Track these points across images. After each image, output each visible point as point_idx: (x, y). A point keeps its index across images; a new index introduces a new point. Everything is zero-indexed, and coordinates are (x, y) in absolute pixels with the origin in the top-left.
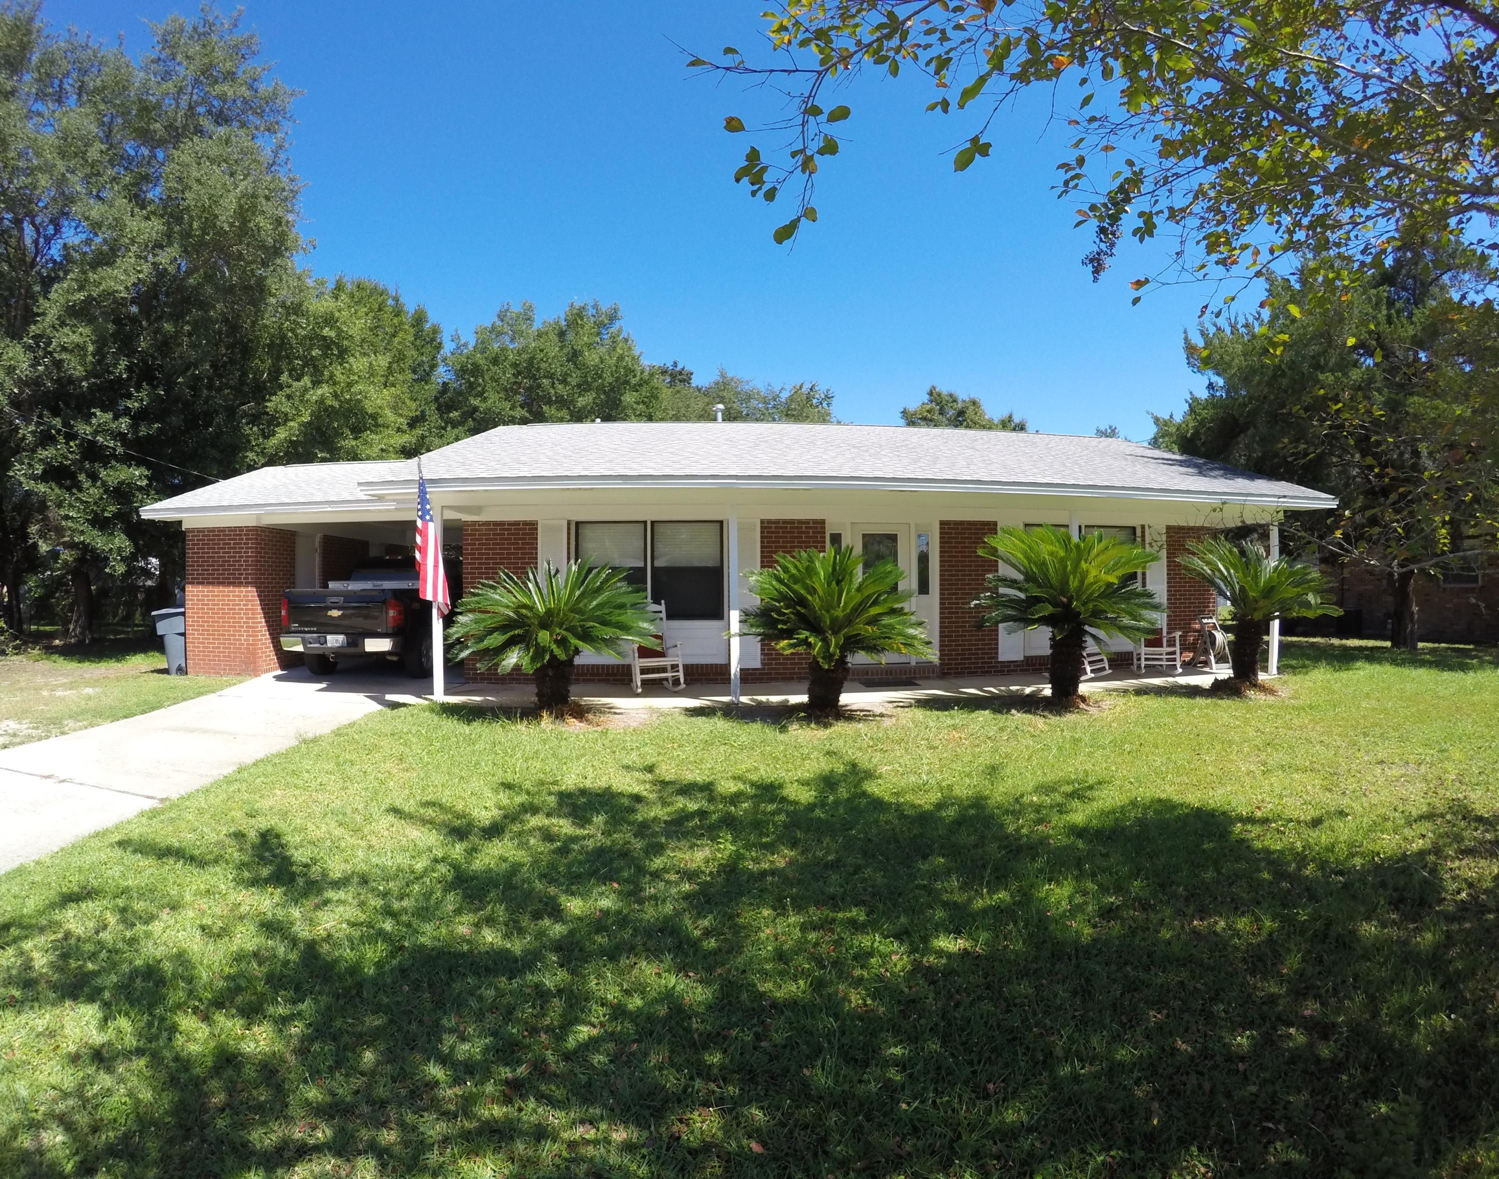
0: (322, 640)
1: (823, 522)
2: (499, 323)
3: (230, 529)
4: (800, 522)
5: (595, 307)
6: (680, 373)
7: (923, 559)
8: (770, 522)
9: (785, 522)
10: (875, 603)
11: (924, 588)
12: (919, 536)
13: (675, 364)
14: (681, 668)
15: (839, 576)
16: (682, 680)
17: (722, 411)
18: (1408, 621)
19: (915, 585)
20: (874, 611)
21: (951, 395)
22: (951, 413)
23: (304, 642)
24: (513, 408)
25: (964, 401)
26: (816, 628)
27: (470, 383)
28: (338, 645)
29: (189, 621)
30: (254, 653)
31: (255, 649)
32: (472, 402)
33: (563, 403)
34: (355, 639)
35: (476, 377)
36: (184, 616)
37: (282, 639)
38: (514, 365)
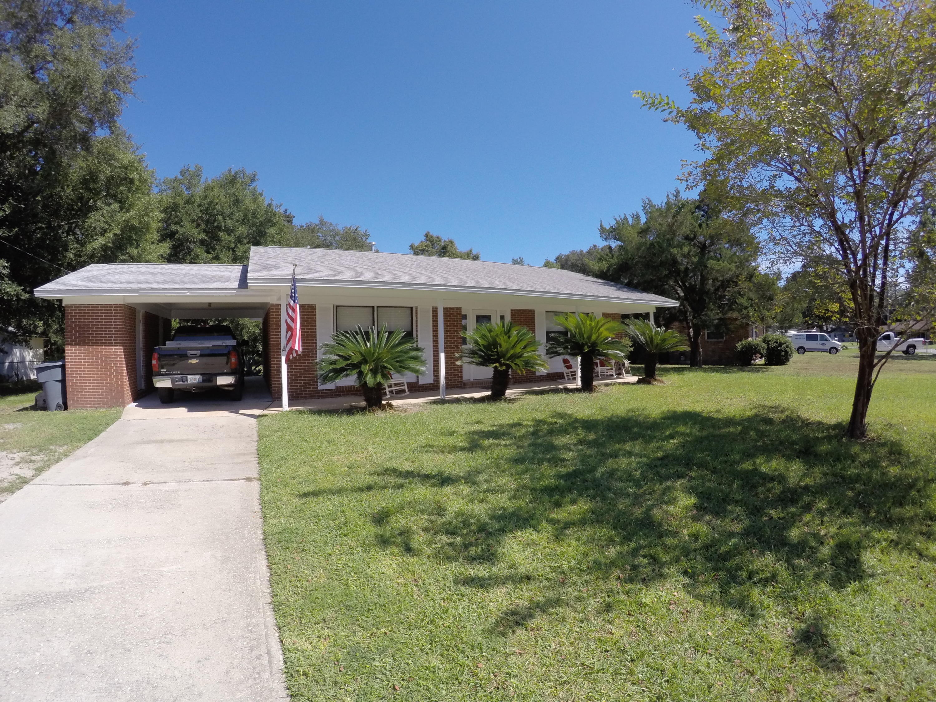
0: (184, 379)
1: (460, 309)
2: (180, 177)
3: (102, 306)
4: (450, 308)
5: (243, 172)
6: (288, 217)
12: (501, 316)
13: (285, 211)
14: (406, 384)
16: (407, 390)
21: (438, 238)
22: (437, 247)
23: (173, 381)
25: (445, 241)
27: (171, 215)
28: (195, 382)
29: (68, 371)
30: (122, 391)
31: (123, 388)
32: (173, 227)
33: (229, 231)
34: (209, 377)
35: (176, 211)
36: (63, 367)
37: (155, 380)
38: (199, 206)
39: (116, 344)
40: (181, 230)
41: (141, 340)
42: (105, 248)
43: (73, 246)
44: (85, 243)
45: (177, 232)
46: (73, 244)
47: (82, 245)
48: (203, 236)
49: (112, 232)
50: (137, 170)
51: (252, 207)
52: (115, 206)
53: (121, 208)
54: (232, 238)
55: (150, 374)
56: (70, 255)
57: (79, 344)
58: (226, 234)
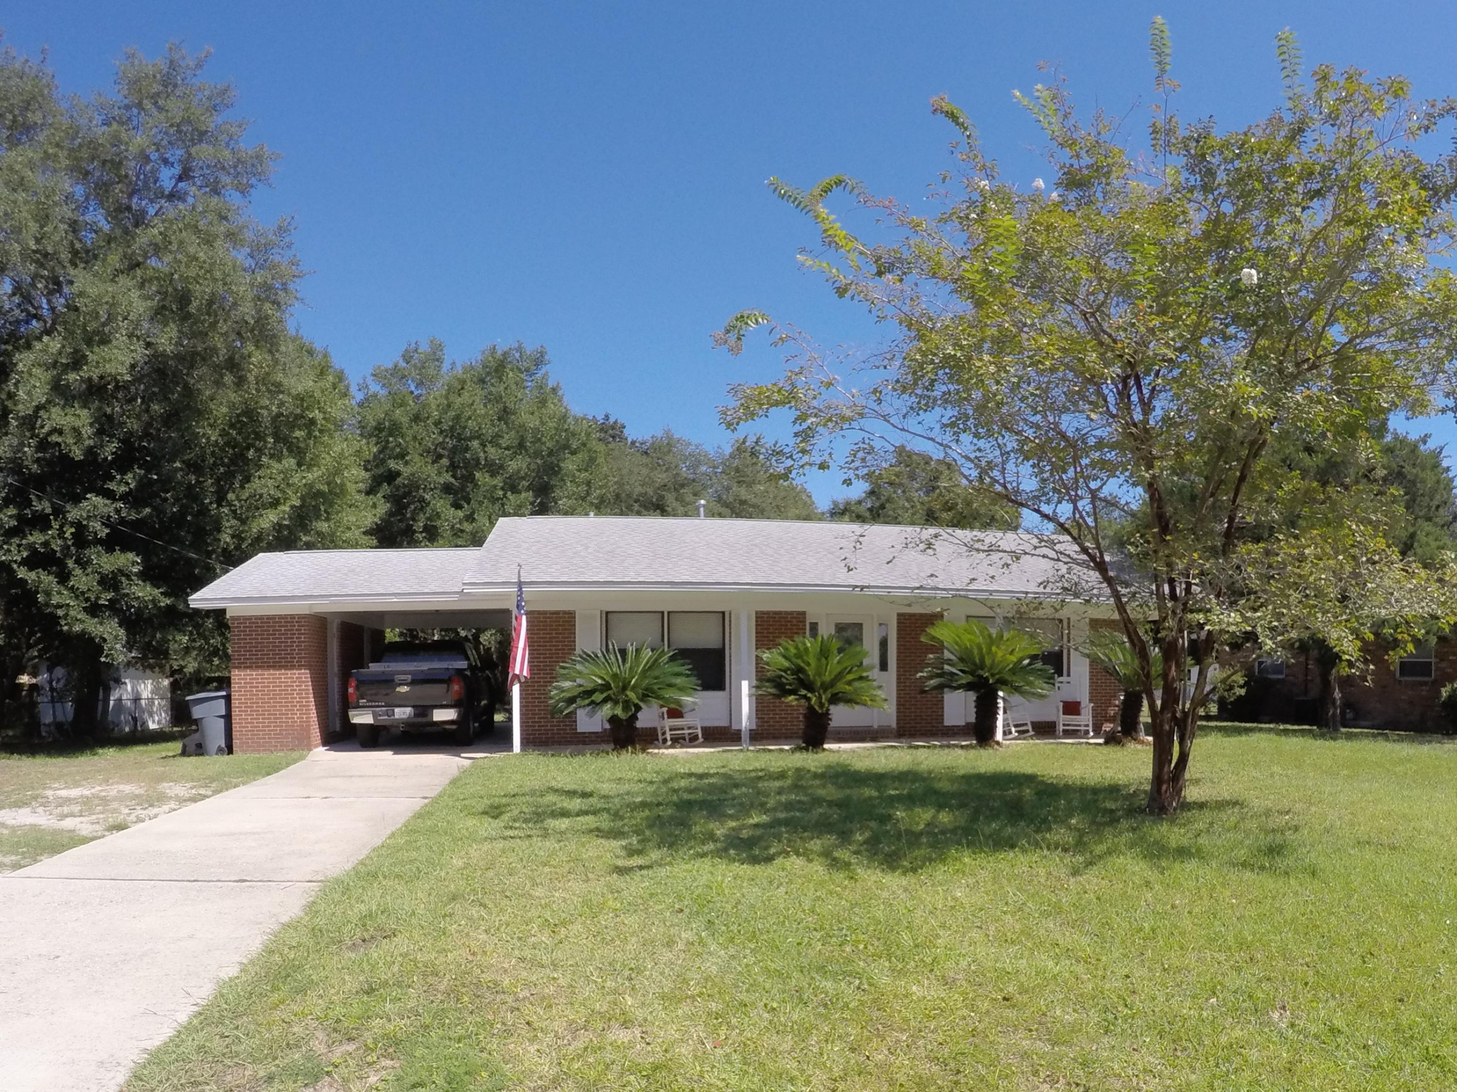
0: (390, 713)
1: (803, 614)
2: (402, 364)
3: (281, 617)
4: (786, 613)
5: (519, 349)
6: (613, 428)
7: (884, 644)
8: (763, 613)
9: (775, 613)
10: (849, 672)
11: (884, 666)
12: (880, 624)
13: (607, 417)
14: (698, 727)
15: (824, 653)
16: (700, 736)
17: (704, 506)
18: (1330, 706)
19: (876, 660)
20: (850, 677)
23: (375, 716)
24: (439, 473)
26: (810, 688)
27: (388, 442)
28: (405, 716)
29: (235, 703)
30: (307, 729)
31: (309, 726)
32: (392, 464)
33: (494, 469)
34: (423, 710)
35: (395, 437)
36: (228, 699)
37: (351, 713)
38: (437, 423)
39: (300, 667)
40: (406, 471)
41: (335, 661)
42: (278, 527)
43: (229, 524)
44: (247, 518)
45: (398, 474)
46: (228, 521)
47: (243, 522)
48: (447, 478)
49: (288, 504)
50: (319, 403)
51: (533, 422)
52: (290, 462)
53: (299, 465)
54: (498, 481)
55: (346, 705)
56: (226, 538)
57: (250, 667)
58: (487, 475)
